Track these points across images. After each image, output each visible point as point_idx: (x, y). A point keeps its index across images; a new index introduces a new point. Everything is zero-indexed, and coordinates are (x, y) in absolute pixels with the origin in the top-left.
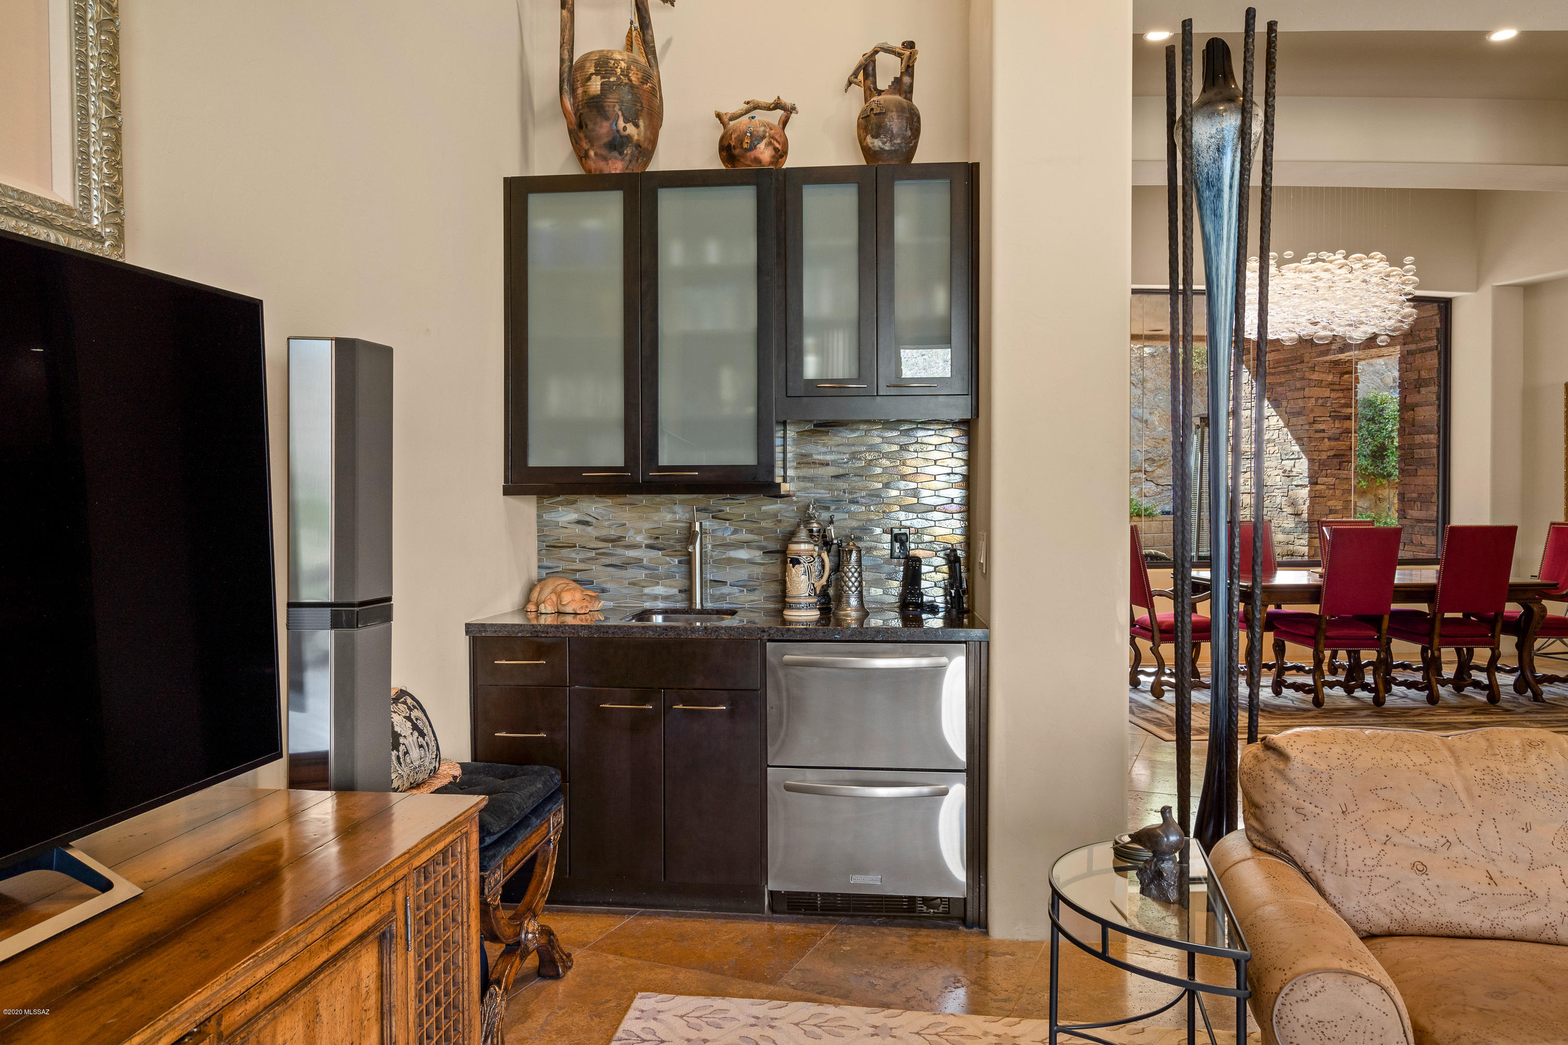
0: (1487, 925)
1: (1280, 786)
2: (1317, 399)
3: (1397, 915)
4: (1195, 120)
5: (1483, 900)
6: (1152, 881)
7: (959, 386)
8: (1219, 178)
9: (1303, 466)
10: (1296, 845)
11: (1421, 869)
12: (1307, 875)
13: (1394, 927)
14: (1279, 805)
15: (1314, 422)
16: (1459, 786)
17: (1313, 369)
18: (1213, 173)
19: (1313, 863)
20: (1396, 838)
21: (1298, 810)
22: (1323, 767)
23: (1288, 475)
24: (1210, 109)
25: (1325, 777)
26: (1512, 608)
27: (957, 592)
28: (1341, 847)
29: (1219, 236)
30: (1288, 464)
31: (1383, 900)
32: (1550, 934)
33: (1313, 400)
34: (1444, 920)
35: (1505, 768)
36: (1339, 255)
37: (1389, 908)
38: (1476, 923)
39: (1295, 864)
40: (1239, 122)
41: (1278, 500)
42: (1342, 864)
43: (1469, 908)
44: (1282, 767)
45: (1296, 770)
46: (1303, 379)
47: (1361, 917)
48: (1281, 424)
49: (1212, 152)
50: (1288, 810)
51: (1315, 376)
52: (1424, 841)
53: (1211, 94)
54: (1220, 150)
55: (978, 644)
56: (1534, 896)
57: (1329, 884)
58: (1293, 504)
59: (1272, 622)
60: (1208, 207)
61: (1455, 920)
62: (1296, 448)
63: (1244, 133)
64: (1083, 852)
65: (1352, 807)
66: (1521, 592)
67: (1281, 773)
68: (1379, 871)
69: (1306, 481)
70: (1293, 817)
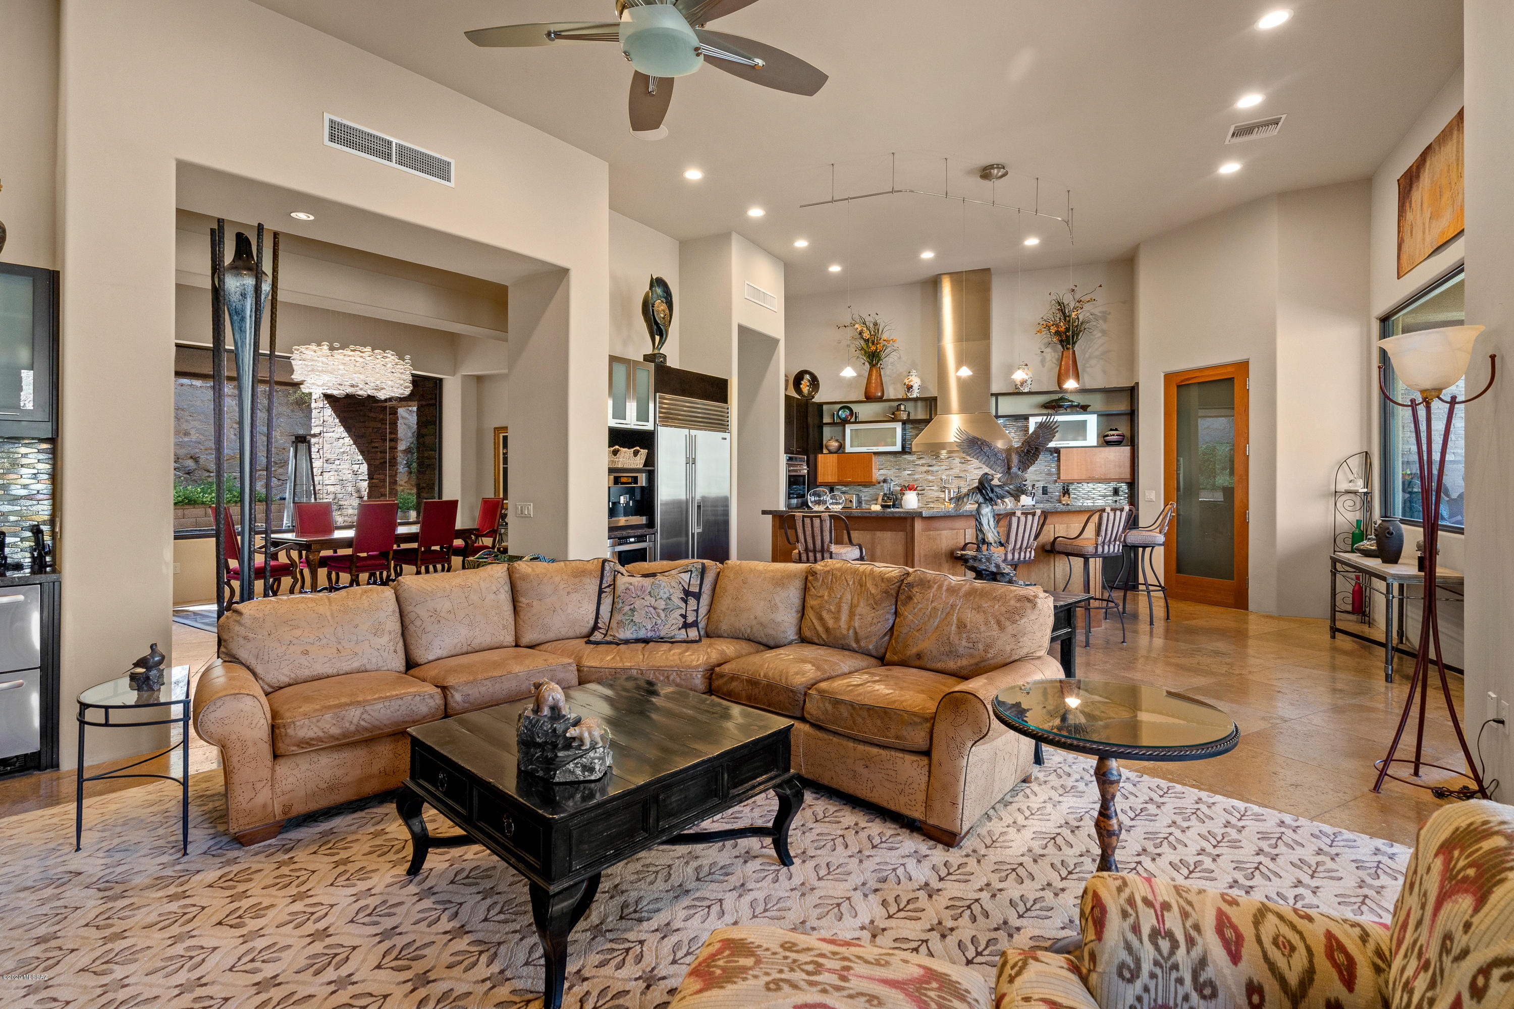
0: (335, 671)
1: (237, 628)
2: (373, 428)
3: (293, 676)
4: (226, 275)
5: (333, 661)
6: (144, 683)
7: (43, 415)
8: (243, 310)
9: (364, 468)
10: (243, 654)
11: (306, 653)
12: (248, 668)
13: (291, 682)
14: (235, 637)
15: (372, 442)
16: (328, 614)
17: (370, 410)
18: (239, 307)
19: (252, 662)
20: (295, 641)
21: (245, 638)
22: (261, 615)
23: (355, 473)
24: (235, 272)
25: (261, 620)
26: (458, 542)
27: (39, 554)
28: (266, 650)
29: (243, 343)
30: (356, 467)
31: (286, 671)
32: (363, 668)
33: (371, 430)
34: (315, 673)
35: (350, 603)
36: (368, 349)
37: (288, 673)
38: (330, 671)
39: (242, 664)
40: (254, 283)
41: (350, 489)
42: (266, 658)
43: (327, 665)
44: (239, 618)
45: (246, 620)
46: (364, 416)
47: (275, 680)
48: (352, 442)
49: (238, 296)
50: (241, 639)
51: (372, 415)
52: (308, 640)
53: (239, 263)
54: (244, 295)
55: (51, 584)
56: (356, 654)
57: (259, 670)
58: (358, 491)
59: (324, 562)
60: (236, 325)
61: (320, 672)
62: (361, 457)
63: (257, 289)
64: (111, 684)
65: (274, 631)
66: (462, 534)
67: (238, 622)
68: (285, 658)
69: (366, 477)
70: (242, 641)
